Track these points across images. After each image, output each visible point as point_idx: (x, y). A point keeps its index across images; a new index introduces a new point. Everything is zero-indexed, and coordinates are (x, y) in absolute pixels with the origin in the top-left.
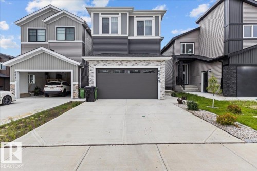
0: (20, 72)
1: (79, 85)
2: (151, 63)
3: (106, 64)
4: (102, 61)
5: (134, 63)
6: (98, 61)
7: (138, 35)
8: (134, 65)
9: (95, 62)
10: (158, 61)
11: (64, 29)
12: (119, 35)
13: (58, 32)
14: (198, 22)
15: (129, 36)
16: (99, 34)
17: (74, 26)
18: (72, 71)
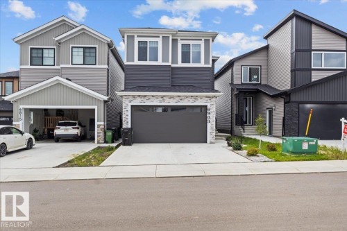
0: (25, 109)
1: (104, 125)
2: (199, 99)
3: (145, 100)
4: (139, 96)
5: (178, 99)
6: (134, 97)
7: (183, 62)
8: (178, 101)
9: (131, 98)
10: (207, 97)
11: (82, 50)
12: (160, 62)
13: (74, 54)
14: (266, 38)
15: (172, 63)
16: (133, 61)
17: (97, 46)
18: (96, 107)
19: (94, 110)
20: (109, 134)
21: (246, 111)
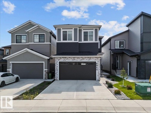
0: (12, 63)
1: (48, 71)
2: (92, 58)
3: (65, 59)
4: (63, 57)
5: (81, 59)
6: (60, 58)
7: (84, 40)
8: (81, 60)
9: (59, 59)
10: (96, 57)
11: (38, 36)
12: (73, 41)
13: (35, 38)
15: (79, 41)
16: (60, 41)
17: (45, 34)
18: (44, 62)
19: (43, 63)
20: (50, 74)
21: (118, 63)
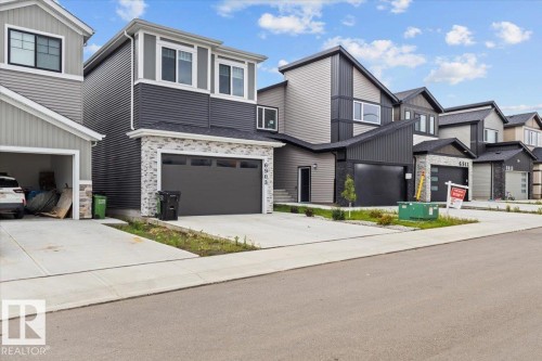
2: (254, 149)
3: (182, 146)
4: (174, 139)
6: (166, 139)
7: (220, 92)
9: (161, 141)
11: (31, 38)
12: (194, 87)
13: (14, 44)
14: (283, 72)
15: (211, 92)
16: (154, 79)
17: (63, 37)
18: (76, 153)
20: (102, 201)
